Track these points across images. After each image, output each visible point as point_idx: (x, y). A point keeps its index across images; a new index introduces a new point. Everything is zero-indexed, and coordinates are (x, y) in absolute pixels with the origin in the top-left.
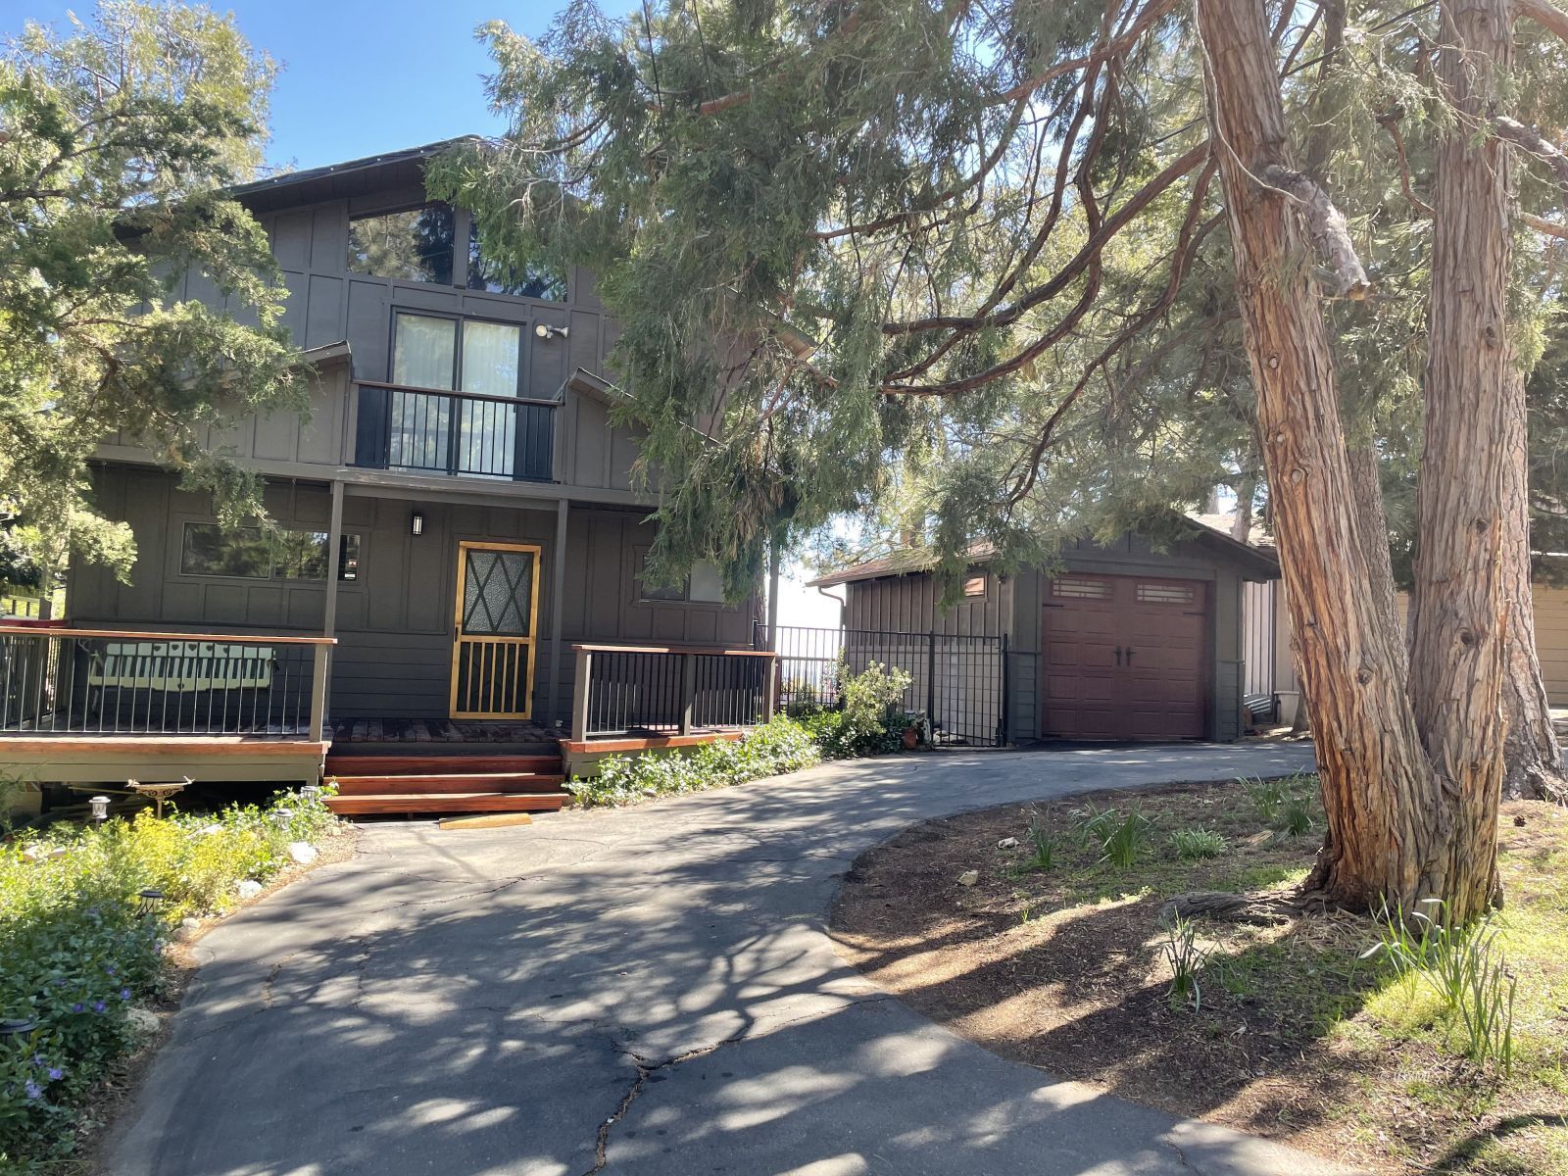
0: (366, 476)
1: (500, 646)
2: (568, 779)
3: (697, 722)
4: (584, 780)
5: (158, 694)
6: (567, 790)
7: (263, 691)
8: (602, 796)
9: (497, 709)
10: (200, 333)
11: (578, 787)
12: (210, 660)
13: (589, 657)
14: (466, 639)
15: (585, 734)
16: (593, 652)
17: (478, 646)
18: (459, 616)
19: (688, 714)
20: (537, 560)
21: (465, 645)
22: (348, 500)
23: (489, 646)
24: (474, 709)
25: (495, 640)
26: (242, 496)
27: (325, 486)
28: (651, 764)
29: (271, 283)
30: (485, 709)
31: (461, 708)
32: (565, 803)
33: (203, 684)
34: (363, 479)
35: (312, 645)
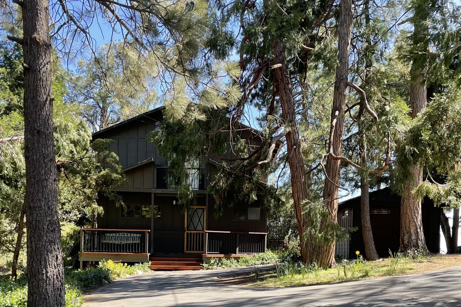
0: (159, 191)
1: (197, 234)
2: (203, 263)
3: (241, 251)
4: (206, 264)
5: (114, 244)
6: (202, 265)
7: (138, 244)
8: (210, 267)
9: (196, 250)
10: (108, 175)
11: (205, 265)
12: (127, 237)
13: (207, 234)
14: (188, 232)
15: (207, 252)
16: (208, 233)
17: (191, 233)
18: (186, 226)
19: (237, 249)
20: (205, 210)
21: (188, 234)
22: (155, 197)
23: (194, 234)
24: (191, 250)
25: (195, 232)
26: (119, 201)
27: (150, 194)
28: (224, 261)
29: (118, 165)
30: (193, 250)
31: (187, 250)
32: (201, 268)
33: (126, 242)
34: (158, 192)
35: (145, 232)
